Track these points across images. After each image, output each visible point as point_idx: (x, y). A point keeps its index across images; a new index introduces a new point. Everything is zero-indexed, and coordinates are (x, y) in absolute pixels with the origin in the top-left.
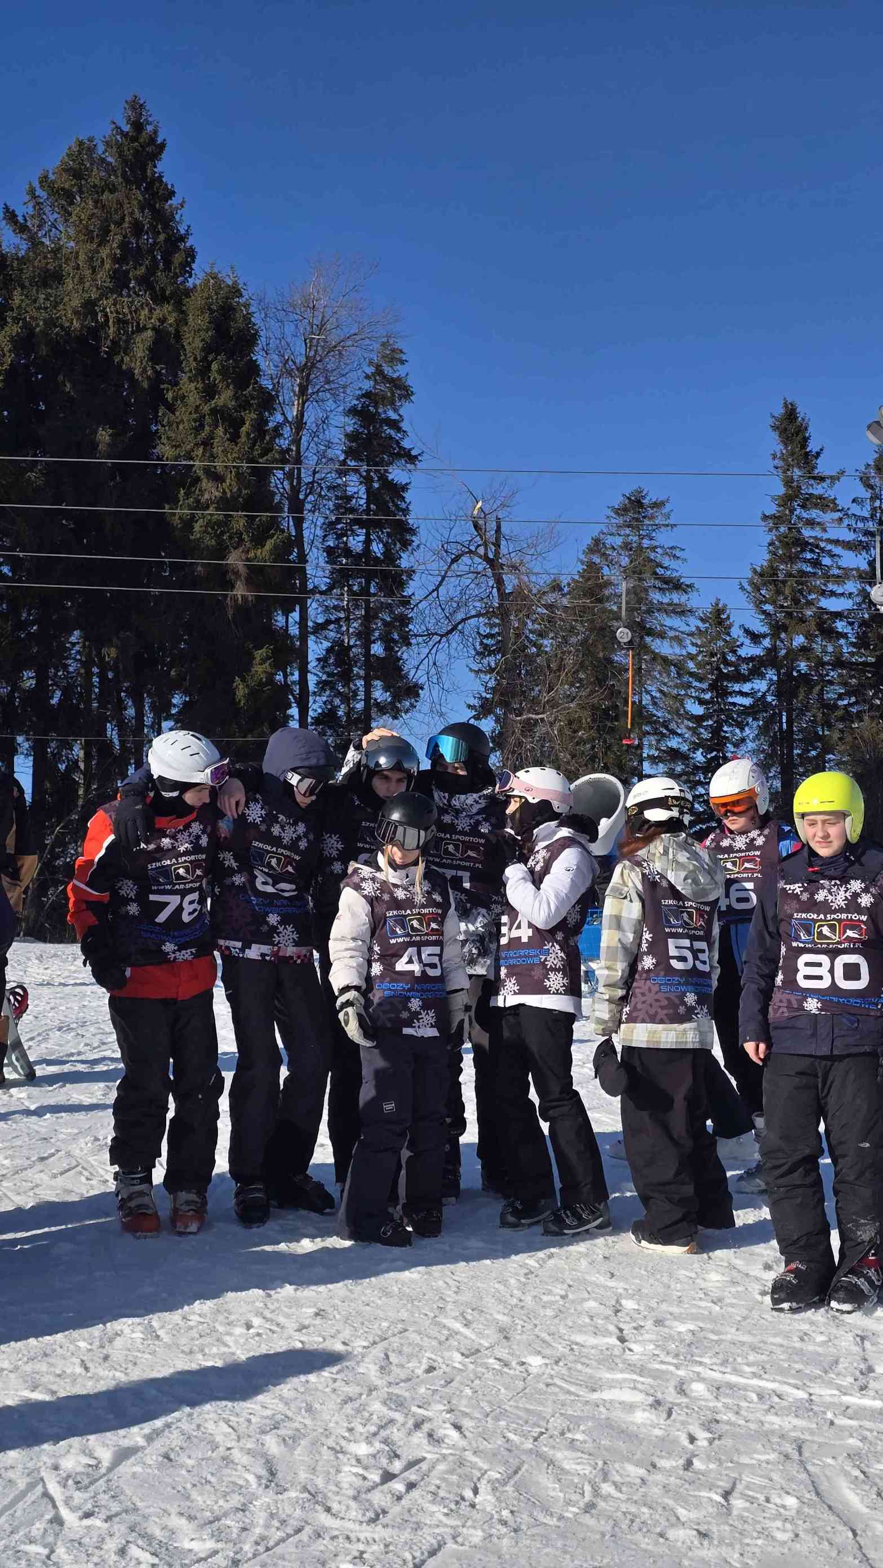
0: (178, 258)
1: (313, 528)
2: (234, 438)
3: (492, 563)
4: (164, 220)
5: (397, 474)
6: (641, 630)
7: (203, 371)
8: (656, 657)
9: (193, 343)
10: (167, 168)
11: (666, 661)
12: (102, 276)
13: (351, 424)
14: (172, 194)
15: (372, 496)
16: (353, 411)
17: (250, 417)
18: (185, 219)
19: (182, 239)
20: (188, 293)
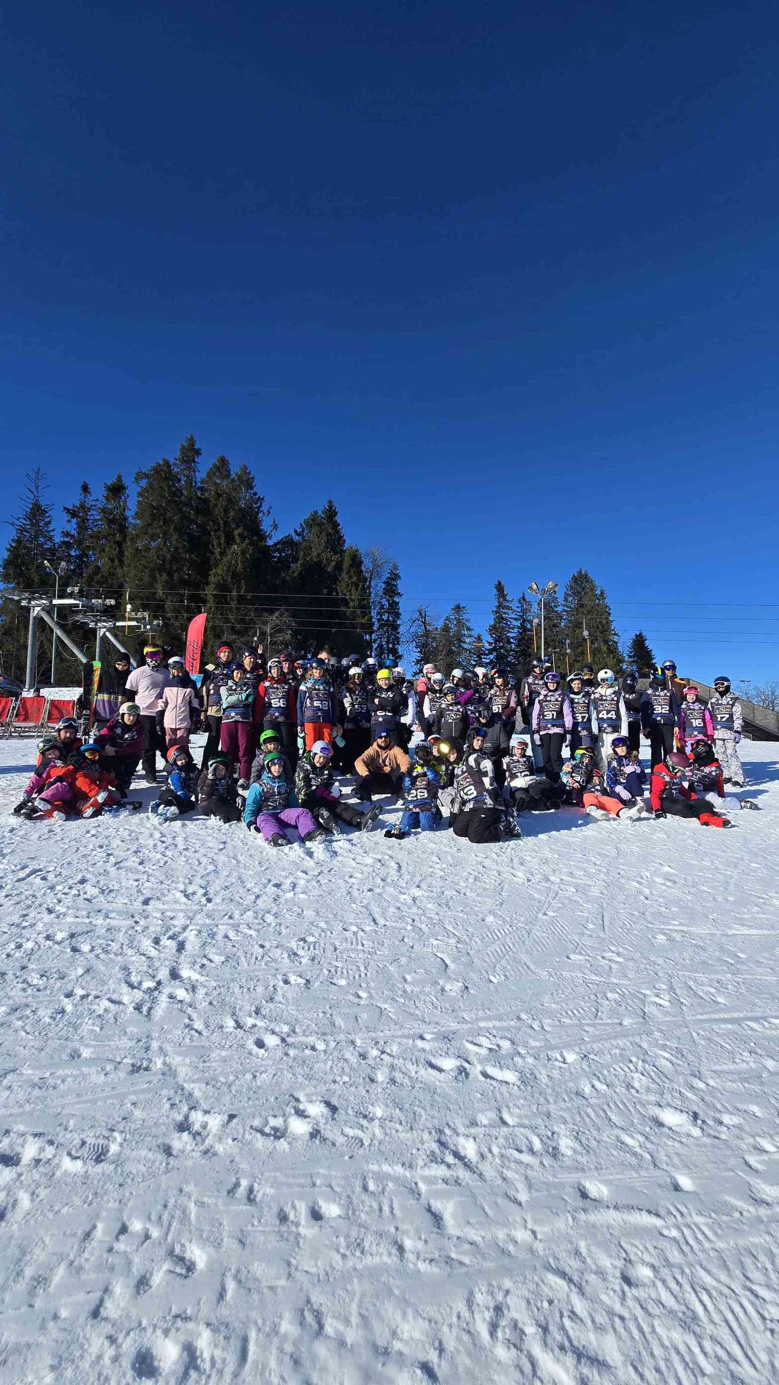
0: (341, 542)
1: (374, 613)
2: (357, 589)
3: (424, 623)
4: (338, 532)
5: (396, 599)
7: (349, 572)
9: (346, 565)
10: (338, 519)
12: (322, 548)
13: (384, 586)
14: (339, 525)
15: (390, 605)
16: (384, 582)
17: (360, 584)
18: (343, 532)
19: (342, 537)
20: (344, 551)
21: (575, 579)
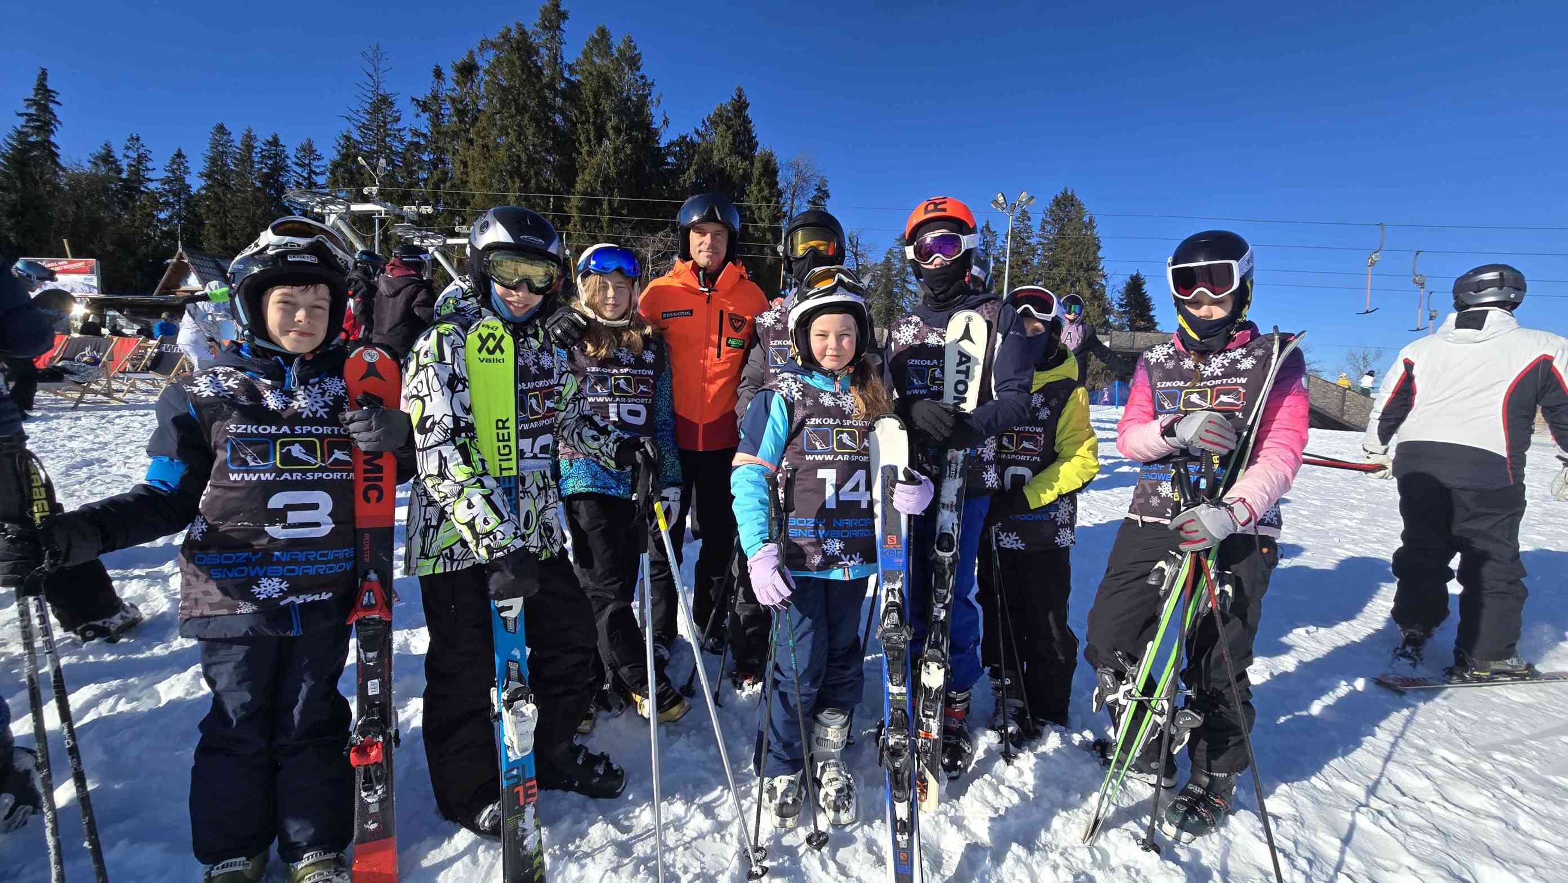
0: (752, 145)
3: (855, 254)
4: (749, 131)
6: (904, 281)
7: (759, 183)
8: (908, 290)
9: (756, 173)
10: (749, 112)
11: (912, 292)
12: (726, 149)
14: (750, 122)
17: (774, 199)
18: (755, 131)
19: (754, 138)
20: (756, 157)
21: (1057, 202)
